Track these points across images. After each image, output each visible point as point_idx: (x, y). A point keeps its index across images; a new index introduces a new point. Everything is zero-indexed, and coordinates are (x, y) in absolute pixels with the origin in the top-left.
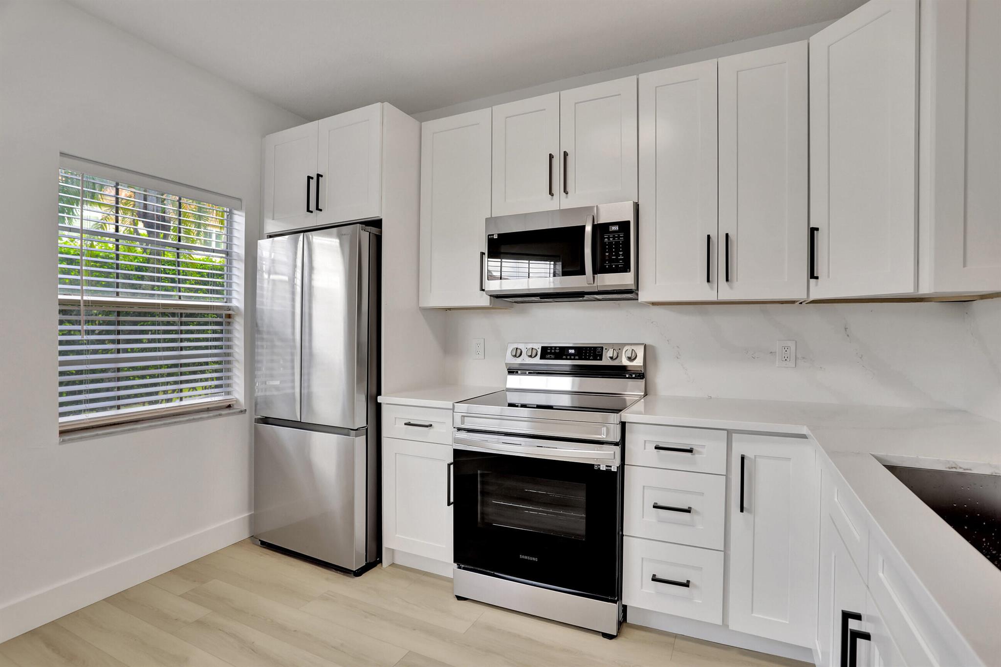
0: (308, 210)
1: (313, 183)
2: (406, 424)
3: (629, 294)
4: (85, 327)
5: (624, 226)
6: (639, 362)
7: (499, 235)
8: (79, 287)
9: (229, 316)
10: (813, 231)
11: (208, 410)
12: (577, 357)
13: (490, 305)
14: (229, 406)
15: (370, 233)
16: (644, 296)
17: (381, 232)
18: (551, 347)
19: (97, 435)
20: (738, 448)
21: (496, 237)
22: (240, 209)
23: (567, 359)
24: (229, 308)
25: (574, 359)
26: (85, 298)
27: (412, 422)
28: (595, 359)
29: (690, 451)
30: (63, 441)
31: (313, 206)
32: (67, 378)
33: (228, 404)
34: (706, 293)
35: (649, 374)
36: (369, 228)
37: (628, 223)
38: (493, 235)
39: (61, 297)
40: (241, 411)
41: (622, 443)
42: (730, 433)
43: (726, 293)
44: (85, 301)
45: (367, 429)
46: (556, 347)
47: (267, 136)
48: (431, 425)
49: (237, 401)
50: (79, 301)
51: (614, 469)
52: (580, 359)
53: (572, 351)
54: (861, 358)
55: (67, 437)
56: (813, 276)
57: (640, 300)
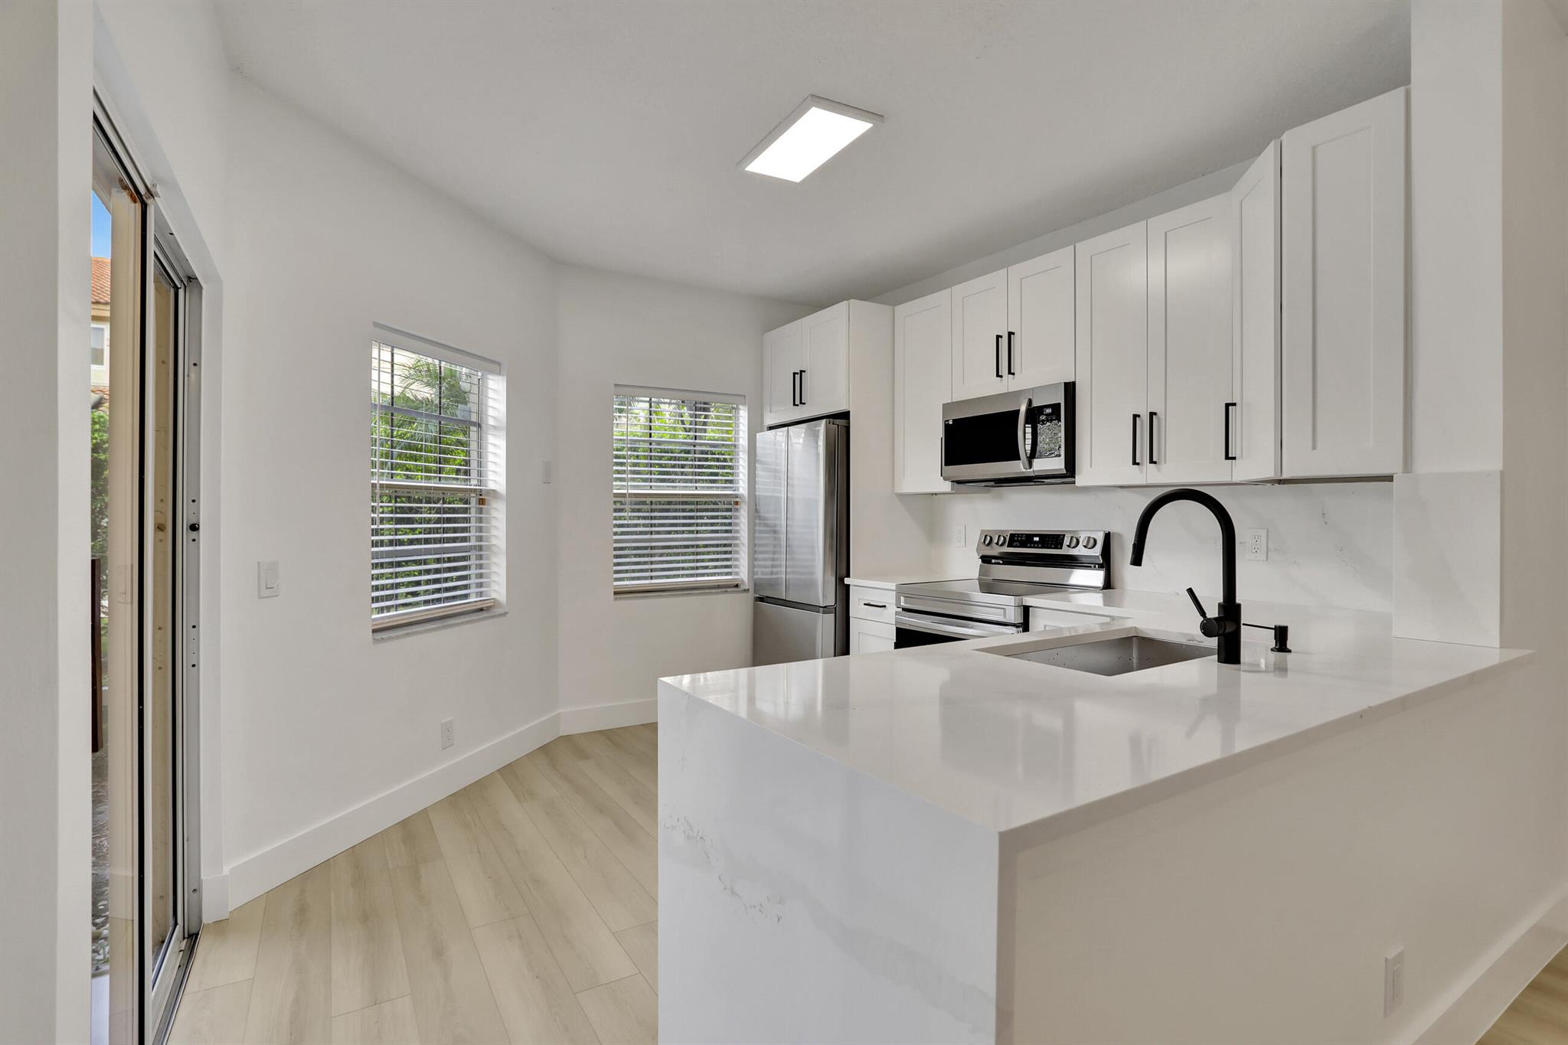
0: (794, 405)
1: (798, 377)
2: (865, 604)
4: (630, 514)
5: (1056, 409)
6: (1096, 552)
7: (954, 420)
8: (625, 483)
9: (737, 503)
11: (719, 587)
12: (1040, 546)
13: (952, 490)
14: (737, 586)
15: (838, 426)
16: (1081, 480)
17: (849, 423)
18: (1018, 534)
19: (636, 597)
21: (951, 423)
22: (744, 404)
23: (1030, 547)
24: (737, 496)
25: (1038, 547)
26: (630, 491)
27: (872, 603)
28: (1056, 548)
30: (616, 598)
31: (797, 402)
32: (619, 552)
33: (737, 583)
34: (1138, 476)
36: (838, 421)
37: (1059, 404)
38: (948, 421)
39: (615, 491)
40: (745, 590)
41: (1024, 626)
44: (629, 494)
45: (835, 608)
46: (1022, 534)
47: (766, 334)
48: (885, 606)
49: (742, 581)
50: (625, 494)
52: (1043, 547)
53: (1036, 539)
54: (1341, 550)
55: (618, 596)
57: (1077, 484)
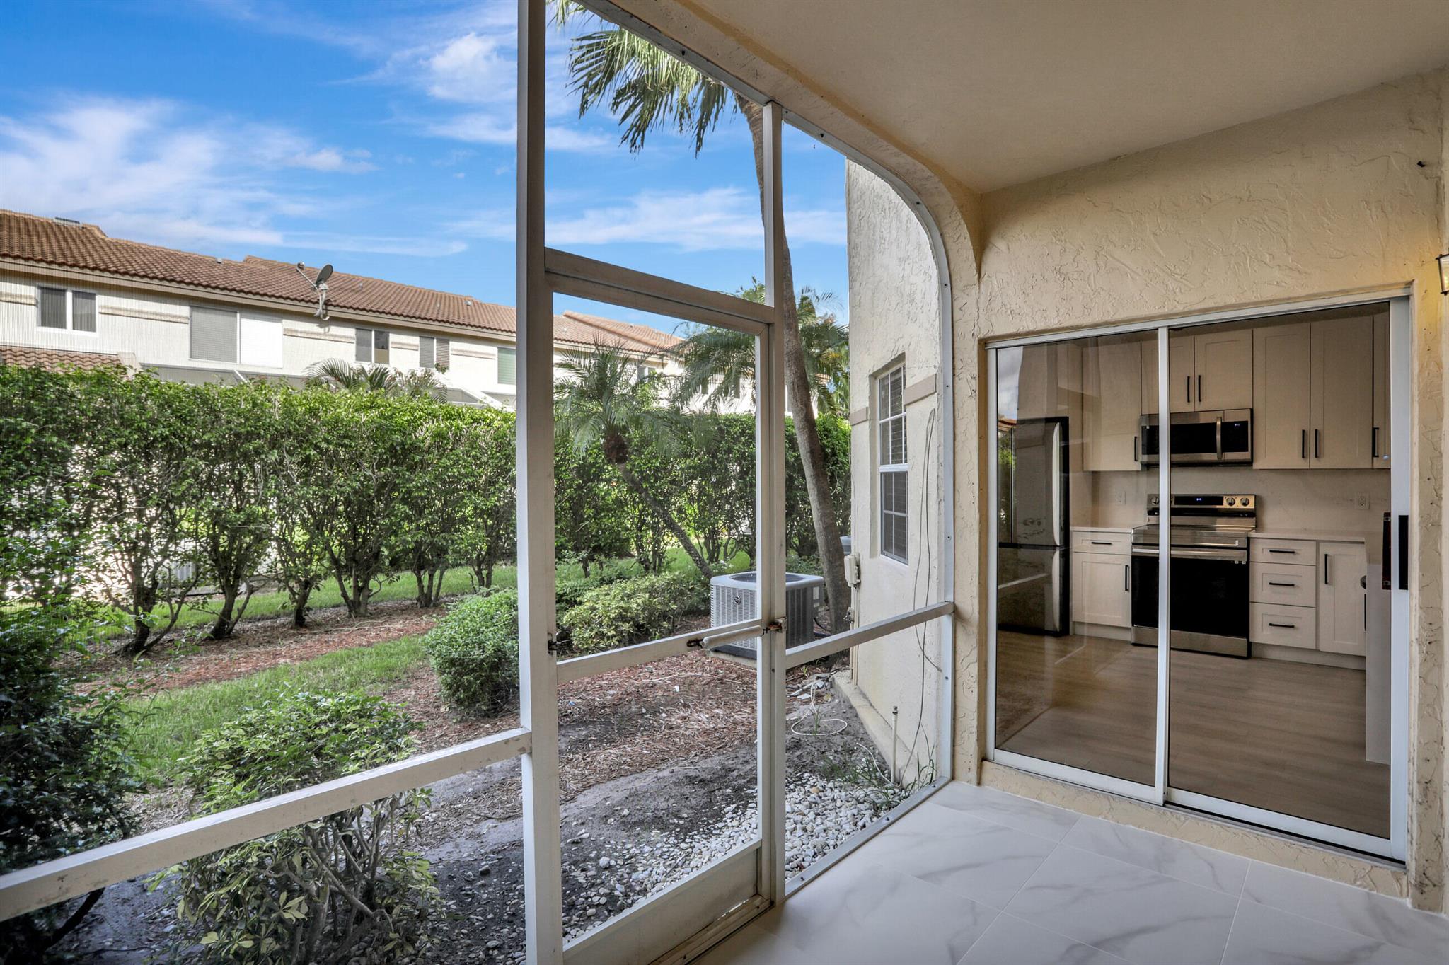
2: (1092, 543)
3: (1249, 464)
5: (1244, 424)
6: (1251, 506)
7: (1151, 427)
10: (1374, 430)
16: (1256, 466)
17: (1068, 425)
18: (1182, 497)
20: (1324, 549)
21: (1148, 428)
23: (1195, 505)
27: (1097, 542)
29: (1293, 552)
34: (1302, 464)
35: (1258, 513)
37: (1247, 422)
38: (1146, 426)
41: (1248, 549)
42: (1318, 542)
43: (1315, 464)
46: (1185, 497)
48: (1111, 544)
51: (1244, 563)
53: (1199, 499)
56: (1374, 455)
57: (1253, 468)
